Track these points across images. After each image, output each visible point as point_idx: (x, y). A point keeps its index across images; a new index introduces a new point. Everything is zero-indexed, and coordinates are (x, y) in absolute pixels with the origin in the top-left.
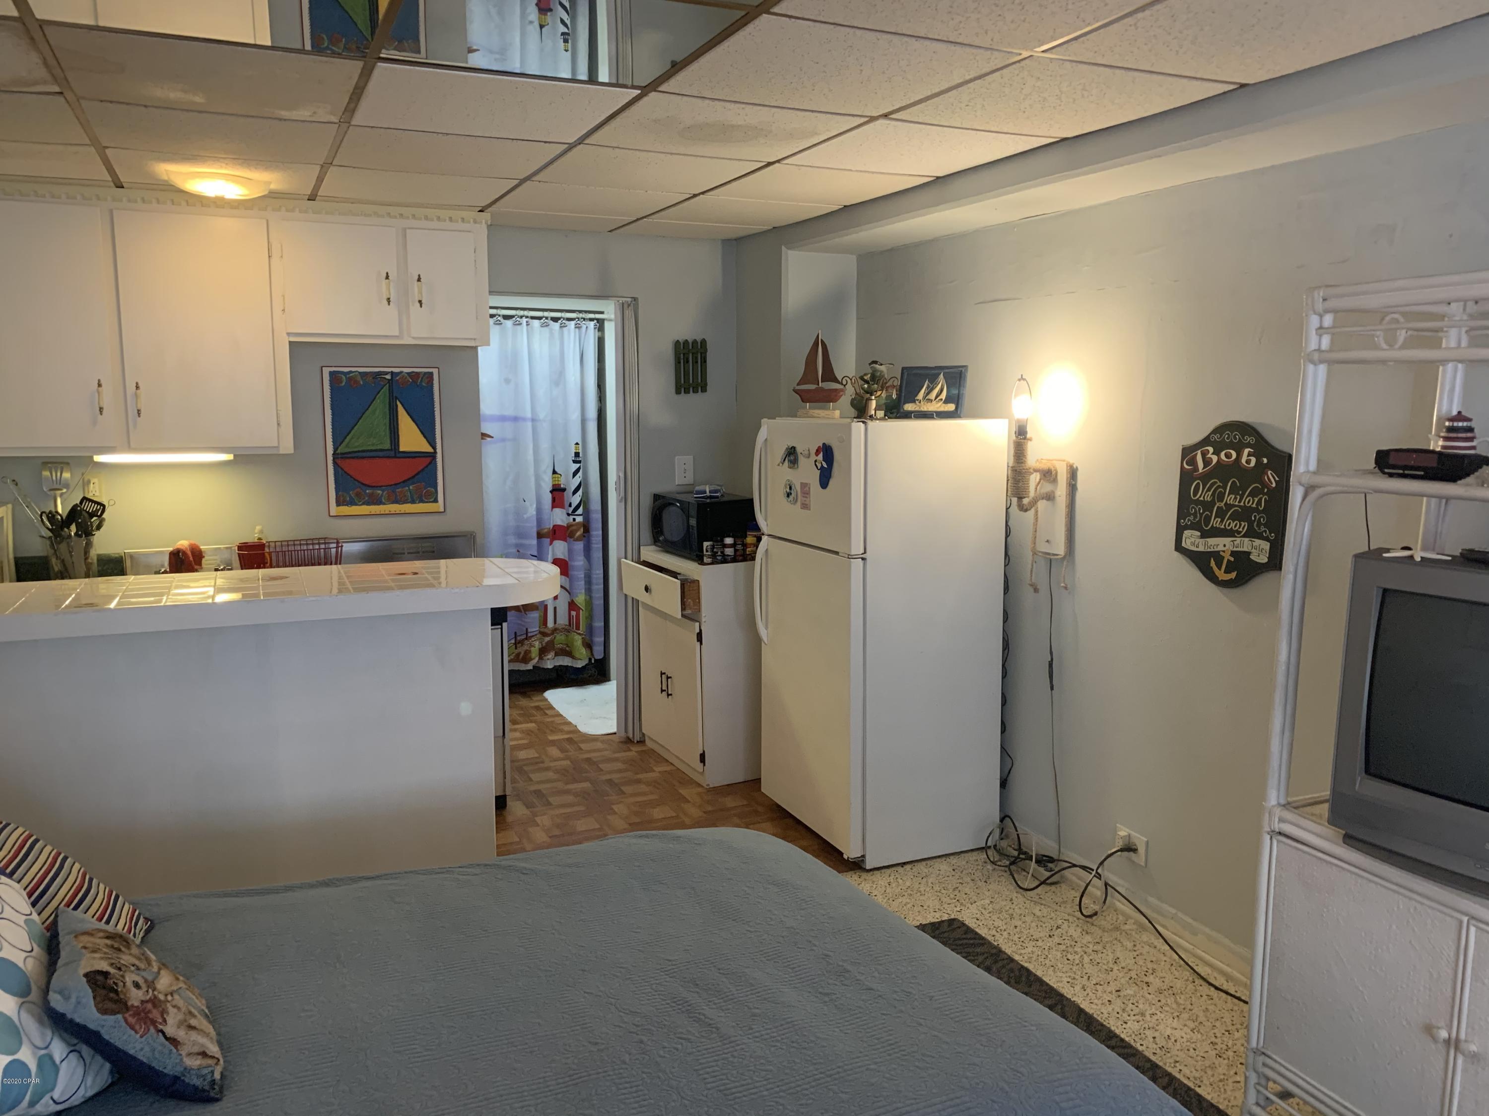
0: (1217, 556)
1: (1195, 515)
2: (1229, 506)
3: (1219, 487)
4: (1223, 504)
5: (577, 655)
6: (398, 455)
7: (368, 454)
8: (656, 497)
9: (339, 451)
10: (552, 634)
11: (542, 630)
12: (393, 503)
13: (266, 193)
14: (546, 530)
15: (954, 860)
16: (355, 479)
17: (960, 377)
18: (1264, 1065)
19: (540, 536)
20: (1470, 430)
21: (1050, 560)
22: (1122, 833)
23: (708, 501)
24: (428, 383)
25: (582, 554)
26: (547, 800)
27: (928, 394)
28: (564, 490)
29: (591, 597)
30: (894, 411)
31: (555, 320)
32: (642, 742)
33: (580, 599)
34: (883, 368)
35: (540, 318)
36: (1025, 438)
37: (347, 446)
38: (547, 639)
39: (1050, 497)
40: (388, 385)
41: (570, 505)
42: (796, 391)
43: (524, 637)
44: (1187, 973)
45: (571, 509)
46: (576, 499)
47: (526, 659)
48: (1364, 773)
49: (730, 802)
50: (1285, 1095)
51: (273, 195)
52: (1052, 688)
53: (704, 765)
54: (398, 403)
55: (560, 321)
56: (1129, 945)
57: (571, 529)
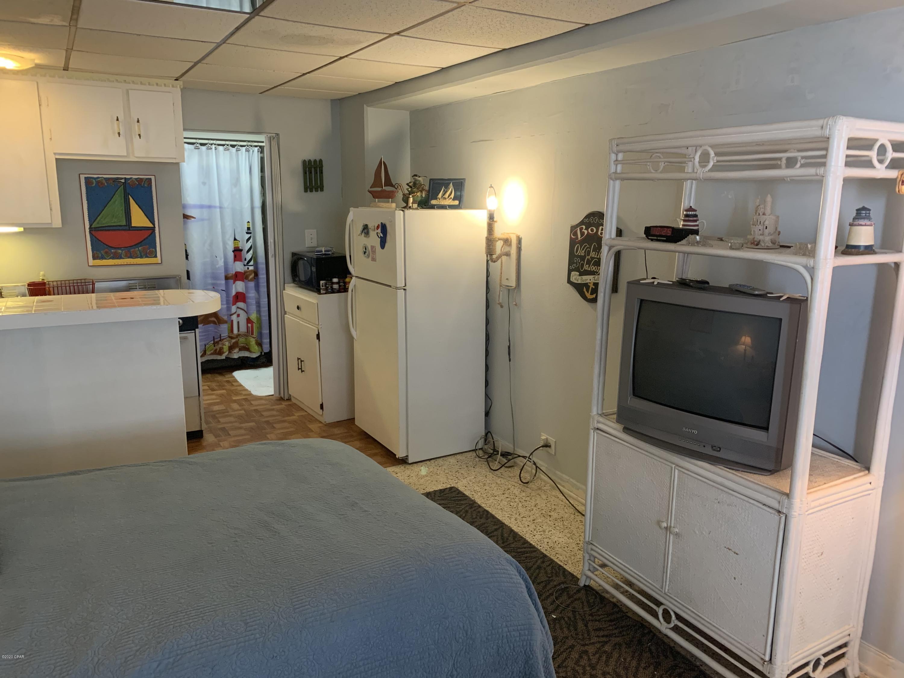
0: (586, 285)
1: (576, 263)
2: (592, 258)
3: (588, 248)
4: (589, 257)
5: (252, 350)
6: (131, 229)
7: (112, 228)
8: (294, 254)
9: (93, 226)
10: (237, 337)
11: (231, 335)
12: (129, 258)
13: (33, 65)
14: (231, 275)
15: (458, 457)
16: (104, 243)
17: (462, 185)
18: (592, 549)
19: (227, 278)
20: (696, 216)
21: (509, 290)
22: (543, 438)
23: (324, 256)
24: (148, 185)
25: (254, 288)
26: (228, 433)
27: (444, 194)
28: (241, 250)
29: (260, 315)
30: (425, 204)
31: (233, 146)
32: (289, 399)
33: (254, 316)
34: (420, 179)
35: (223, 145)
36: (493, 221)
37: (98, 223)
38: (233, 341)
39: (508, 254)
40: (123, 186)
41: (245, 260)
42: (369, 192)
43: (219, 339)
44: (572, 510)
45: (246, 262)
46: (249, 256)
47: (220, 353)
48: (632, 396)
49: (336, 431)
50: (603, 566)
51: (38, 67)
52: (510, 360)
53: (323, 411)
54: (130, 197)
55: (236, 147)
56: (544, 497)
57: (246, 274)
